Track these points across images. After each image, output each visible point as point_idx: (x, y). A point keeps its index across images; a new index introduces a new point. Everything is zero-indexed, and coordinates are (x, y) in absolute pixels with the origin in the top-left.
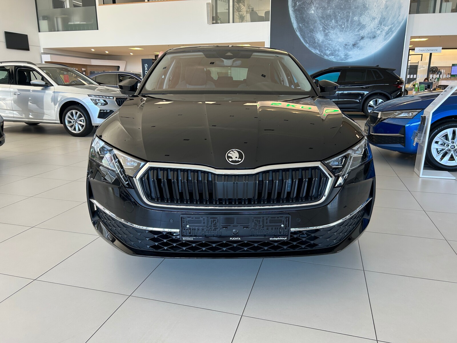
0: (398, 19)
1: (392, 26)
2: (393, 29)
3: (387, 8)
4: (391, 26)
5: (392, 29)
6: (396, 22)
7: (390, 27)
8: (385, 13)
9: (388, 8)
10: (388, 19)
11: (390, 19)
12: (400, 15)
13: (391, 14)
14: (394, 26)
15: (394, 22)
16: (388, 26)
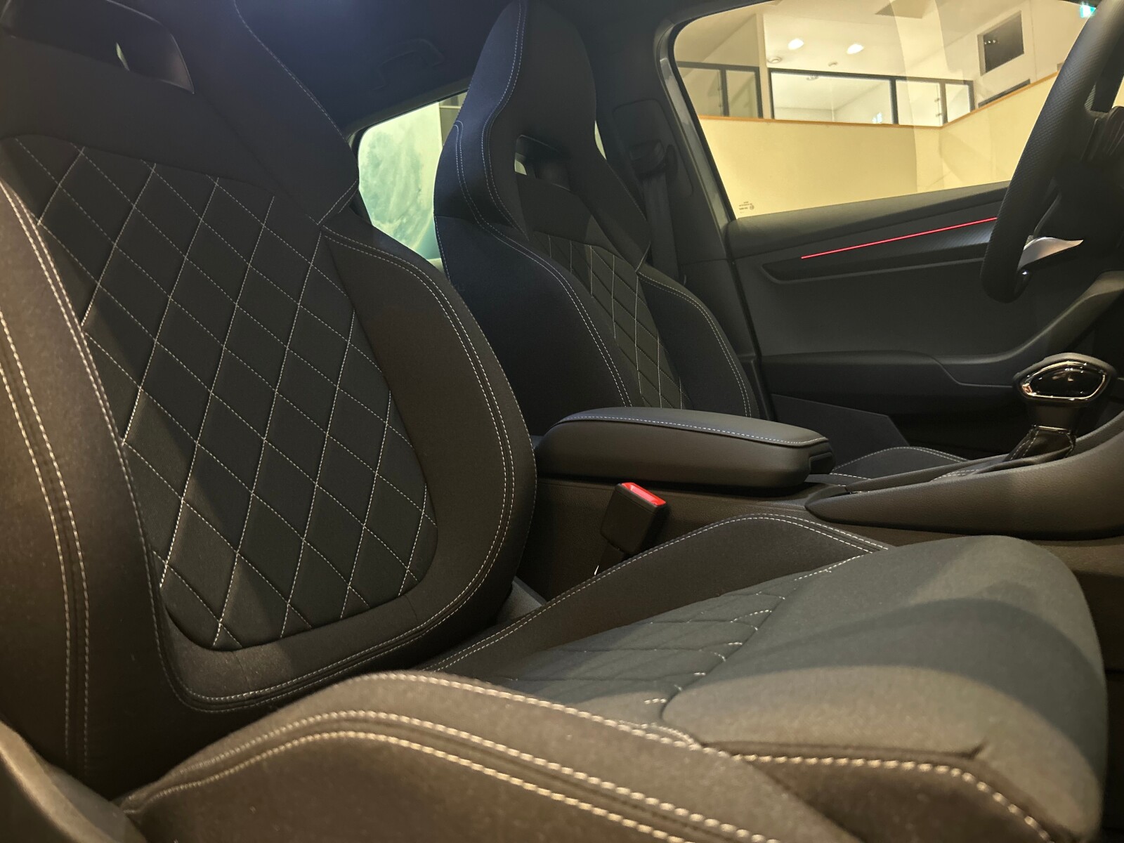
0: (418, 201)
1: (405, 220)
2: (409, 231)
3: (377, 165)
4: (399, 221)
5: (404, 232)
6: (412, 210)
7: (397, 223)
8: (375, 182)
9: (381, 167)
10: (388, 200)
11: (394, 199)
12: (420, 190)
13: (394, 183)
14: (410, 222)
15: (407, 211)
16: (390, 221)
